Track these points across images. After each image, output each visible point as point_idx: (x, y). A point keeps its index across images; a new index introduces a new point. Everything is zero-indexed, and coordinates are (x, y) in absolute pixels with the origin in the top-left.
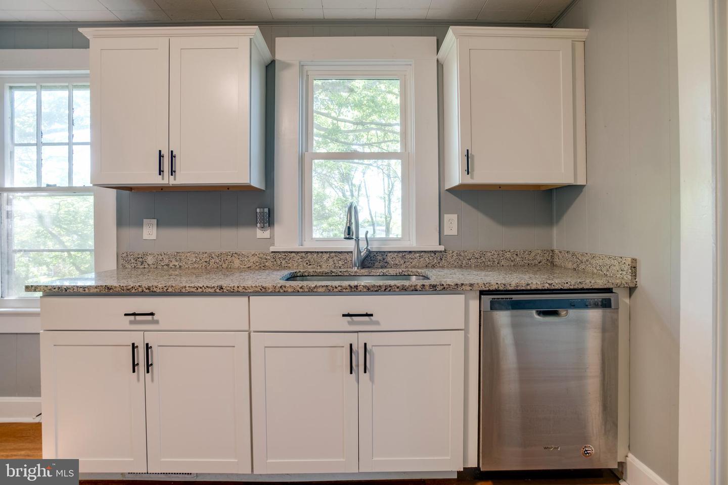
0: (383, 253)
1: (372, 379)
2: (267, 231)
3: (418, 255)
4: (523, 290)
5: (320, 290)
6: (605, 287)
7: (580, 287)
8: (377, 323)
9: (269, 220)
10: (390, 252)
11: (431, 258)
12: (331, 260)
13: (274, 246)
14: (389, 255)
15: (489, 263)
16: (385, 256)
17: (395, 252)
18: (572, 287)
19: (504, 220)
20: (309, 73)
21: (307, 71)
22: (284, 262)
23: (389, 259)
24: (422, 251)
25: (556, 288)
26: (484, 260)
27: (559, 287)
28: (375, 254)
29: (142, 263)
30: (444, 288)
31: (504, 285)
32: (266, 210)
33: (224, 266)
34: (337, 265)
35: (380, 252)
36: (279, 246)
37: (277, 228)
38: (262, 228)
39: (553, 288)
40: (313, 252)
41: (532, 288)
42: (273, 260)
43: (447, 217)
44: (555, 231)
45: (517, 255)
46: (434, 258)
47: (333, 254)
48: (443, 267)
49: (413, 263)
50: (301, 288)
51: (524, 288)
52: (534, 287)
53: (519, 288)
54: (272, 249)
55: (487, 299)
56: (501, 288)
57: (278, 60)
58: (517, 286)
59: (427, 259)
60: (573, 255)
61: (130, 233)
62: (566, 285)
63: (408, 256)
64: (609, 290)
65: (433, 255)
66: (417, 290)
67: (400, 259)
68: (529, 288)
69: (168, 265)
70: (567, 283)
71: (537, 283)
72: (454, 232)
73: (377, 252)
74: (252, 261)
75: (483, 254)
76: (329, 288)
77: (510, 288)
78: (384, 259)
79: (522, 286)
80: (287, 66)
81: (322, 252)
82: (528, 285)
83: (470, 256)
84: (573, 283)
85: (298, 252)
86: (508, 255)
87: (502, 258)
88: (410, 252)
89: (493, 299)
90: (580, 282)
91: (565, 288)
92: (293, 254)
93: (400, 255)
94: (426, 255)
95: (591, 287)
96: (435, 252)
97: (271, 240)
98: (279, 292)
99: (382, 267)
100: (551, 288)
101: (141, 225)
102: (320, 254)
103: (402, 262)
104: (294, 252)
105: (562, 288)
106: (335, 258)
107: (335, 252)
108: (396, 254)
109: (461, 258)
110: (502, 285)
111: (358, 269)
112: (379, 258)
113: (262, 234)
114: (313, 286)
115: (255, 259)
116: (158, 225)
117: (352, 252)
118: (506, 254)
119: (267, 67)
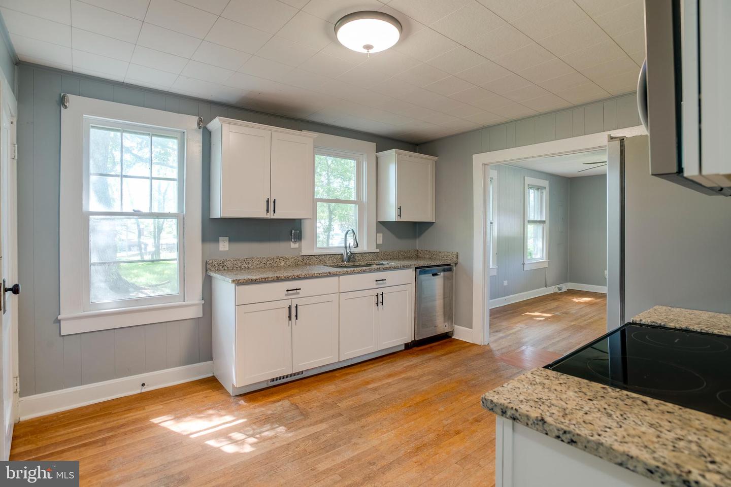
2: (297, 244)
5: (367, 270)
6: (447, 263)
9: (299, 237)
11: (373, 256)
13: (302, 252)
22: (308, 261)
23: (356, 257)
24: (370, 253)
29: (223, 267)
32: (298, 232)
36: (305, 252)
37: (303, 242)
38: (295, 242)
41: (429, 266)
42: (303, 261)
43: (378, 235)
44: (417, 241)
50: (361, 270)
54: (301, 254)
55: (418, 270)
59: (371, 256)
60: (429, 252)
61: (210, 246)
63: (364, 255)
64: (449, 265)
66: (399, 268)
72: (381, 242)
73: (351, 254)
76: (370, 270)
85: (314, 256)
89: (420, 270)
92: (312, 257)
96: (375, 253)
97: (300, 249)
98: (352, 273)
101: (218, 241)
102: (325, 256)
103: (362, 258)
107: (333, 255)
108: (359, 254)
111: (347, 263)
113: (293, 245)
115: (292, 260)
116: (230, 241)
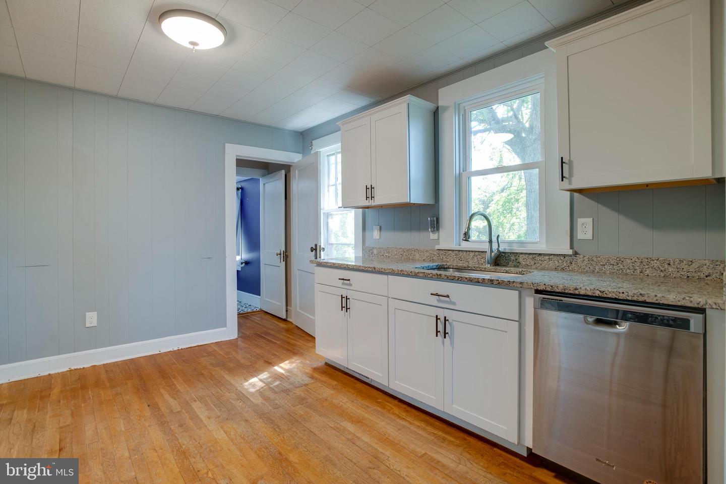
0: (516, 254)
1: (452, 344)
2: (435, 235)
3: (547, 257)
4: (571, 294)
5: (421, 275)
6: (679, 304)
7: (640, 300)
8: (454, 303)
9: (436, 225)
10: (522, 253)
11: (560, 261)
12: (475, 258)
13: (439, 244)
14: (521, 256)
15: (628, 271)
16: (517, 257)
17: (526, 254)
18: (630, 298)
19: (654, 223)
20: (466, 108)
21: (464, 107)
22: (444, 257)
23: (521, 259)
24: (552, 254)
25: (609, 296)
26: (622, 267)
27: (613, 296)
28: (509, 254)
30: (499, 283)
31: (551, 286)
32: (435, 219)
33: (411, 258)
34: (480, 262)
35: (513, 253)
36: (442, 246)
37: (442, 232)
38: (432, 232)
39: (605, 296)
40: (463, 251)
41: (581, 293)
42: (438, 256)
43: (580, 221)
45: (669, 264)
46: (563, 261)
47: (476, 253)
48: (573, 271)
49: (543, 265)
50: (411, 272)
51: (572, 292)
52: (582, 292)
53: (566, 291)
54: (437, 247)
55: (539, 297)
56: (548, 289)
57: (440, 106)
58: (565, 289)
59: (556, 262)
61: (370, 234)
62: (621, 295)
63: (538, 258)
65: (562, 258)
66: (479, 282)
67: (531, 260)
68: (577, 292)
69: (383, 255)
70: (623, 293)
71: (586, 289)
72: (589, 236)
73: (511, 253)
74: (425, 255)
75: (620, 261)
76: (426, 274)
77: (557, 291)
78: (516, 260)
79: (570, 290)
80: (446, 108)
81: (469, 251)
82: (576, 289)
83: (604, 262)
84: (631, 293)
85: (453, 250)
86: (656, 264)
87: (647, 267)
88: (540, 254)
89: (544, 298)
90: (641, 294)
91: (620, 298)
92: (450, 252)
93: (531, 256)
94: (555, 258)
95: (657, 302)
97: (438, 240)
98: (400, 274)
99: (515, 266)
100: (603, 296)
101: (373, 230)
102: (468, 253)
103: (532, 263)
104: (451, 250)
105: (617, 297)
106: (478, 256)
107: (479, 252)
108: (527, 256)
109: (594, 263)
110: (549, 286)
111: (490, 266)
112: (513, 258)
113: (432, 236)
114: (417, 272)
115: (428, 254)
116: (381, 230)
117: (486, 252)
118: (652, 262)
119: (434, 113)
